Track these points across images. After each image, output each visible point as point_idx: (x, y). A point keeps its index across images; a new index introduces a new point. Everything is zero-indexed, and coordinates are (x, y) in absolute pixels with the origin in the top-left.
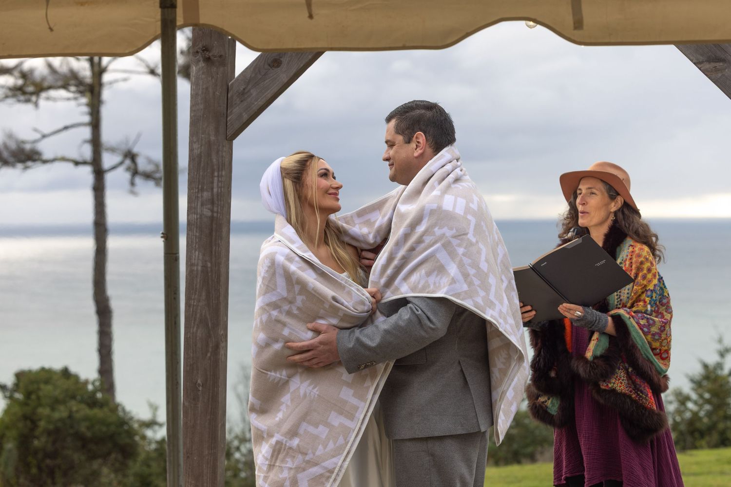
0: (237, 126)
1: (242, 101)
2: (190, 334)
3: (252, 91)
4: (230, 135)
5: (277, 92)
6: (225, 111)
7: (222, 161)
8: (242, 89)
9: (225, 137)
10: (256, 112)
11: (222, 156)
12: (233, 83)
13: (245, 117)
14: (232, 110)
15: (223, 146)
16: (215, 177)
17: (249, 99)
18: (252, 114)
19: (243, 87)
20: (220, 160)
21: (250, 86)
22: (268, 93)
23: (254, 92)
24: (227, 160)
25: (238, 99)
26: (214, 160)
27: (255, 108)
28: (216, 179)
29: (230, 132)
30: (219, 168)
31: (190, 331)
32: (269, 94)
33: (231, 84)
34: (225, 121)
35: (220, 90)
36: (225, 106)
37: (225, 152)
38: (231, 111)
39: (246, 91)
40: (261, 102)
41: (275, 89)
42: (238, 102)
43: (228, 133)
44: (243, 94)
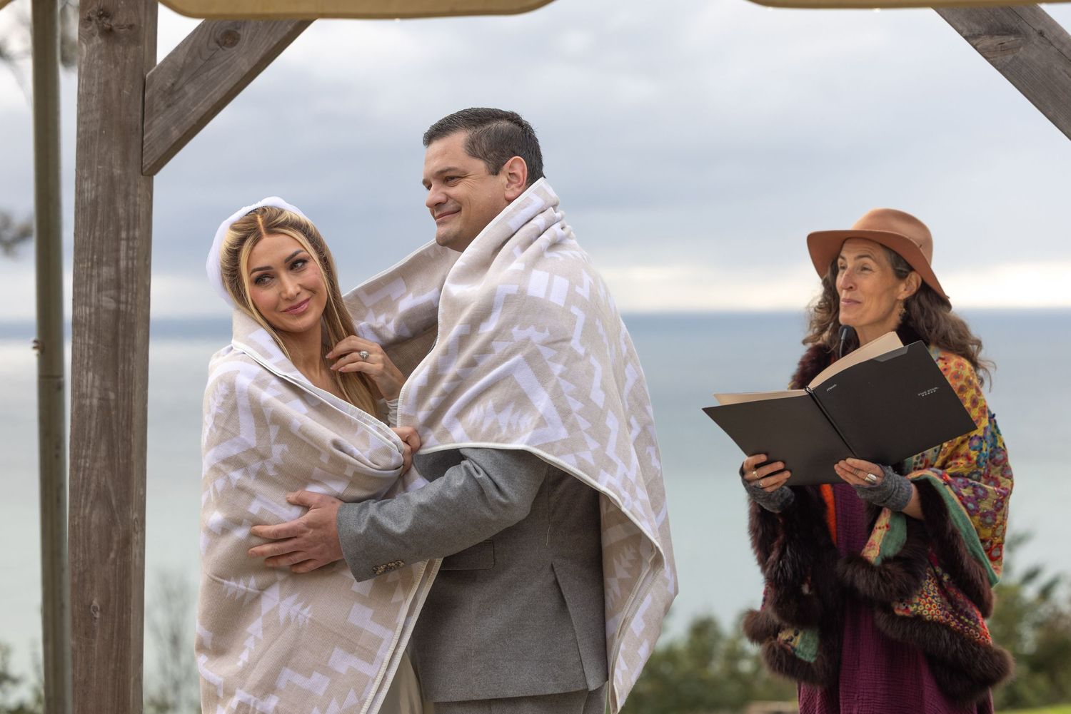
0: (160, 150)
1: (169, 106)
2: (79, 518)
3: (186, 88)
4: (148, 166)
5: (231, 90)
6: (140, 125)
7: (135, 211)
8: (169, 84)
9: (140, 168)
10: (194, 125)
11: (135, 204)
12: (153, 74)
13: (175, 134)
14: (152, 122)
15: (136, 186)
16: (121, 239)
17: (182, 103)
18: (187, 129)
19: (172, 81)
20: (132, 211)
21: (183, 79)
22: (216, 92)
23: (191, 90)
24: (143, 209)
25: (162, 103)
26: (121, 211)
27: (192, 118)
28: (123, 243)
29: (148, 161)
30: (128, 225)
31: (79, 514)
32: (217, 95)
33: (149, 76)
34: (140, 142)
35: (131, 86)
36: (140, 114)
37: (140, 196)
38: (151, 124)
39: (177, 87)
40: (202, 108)
41: (227, 84)
42: (163, 108)
43: (145, 163)
44: (171, 93)
